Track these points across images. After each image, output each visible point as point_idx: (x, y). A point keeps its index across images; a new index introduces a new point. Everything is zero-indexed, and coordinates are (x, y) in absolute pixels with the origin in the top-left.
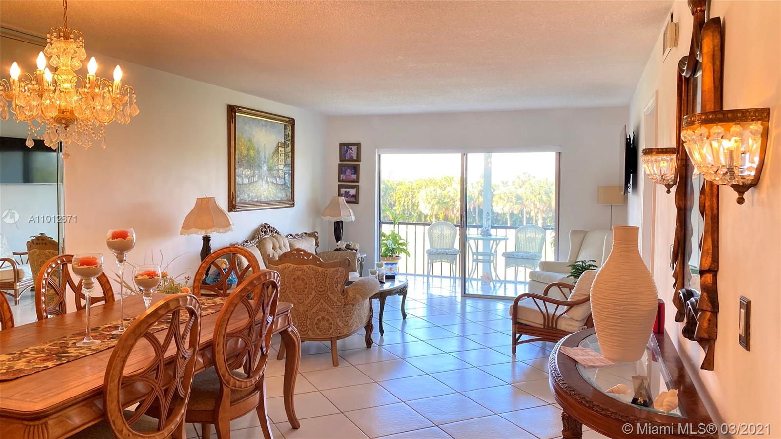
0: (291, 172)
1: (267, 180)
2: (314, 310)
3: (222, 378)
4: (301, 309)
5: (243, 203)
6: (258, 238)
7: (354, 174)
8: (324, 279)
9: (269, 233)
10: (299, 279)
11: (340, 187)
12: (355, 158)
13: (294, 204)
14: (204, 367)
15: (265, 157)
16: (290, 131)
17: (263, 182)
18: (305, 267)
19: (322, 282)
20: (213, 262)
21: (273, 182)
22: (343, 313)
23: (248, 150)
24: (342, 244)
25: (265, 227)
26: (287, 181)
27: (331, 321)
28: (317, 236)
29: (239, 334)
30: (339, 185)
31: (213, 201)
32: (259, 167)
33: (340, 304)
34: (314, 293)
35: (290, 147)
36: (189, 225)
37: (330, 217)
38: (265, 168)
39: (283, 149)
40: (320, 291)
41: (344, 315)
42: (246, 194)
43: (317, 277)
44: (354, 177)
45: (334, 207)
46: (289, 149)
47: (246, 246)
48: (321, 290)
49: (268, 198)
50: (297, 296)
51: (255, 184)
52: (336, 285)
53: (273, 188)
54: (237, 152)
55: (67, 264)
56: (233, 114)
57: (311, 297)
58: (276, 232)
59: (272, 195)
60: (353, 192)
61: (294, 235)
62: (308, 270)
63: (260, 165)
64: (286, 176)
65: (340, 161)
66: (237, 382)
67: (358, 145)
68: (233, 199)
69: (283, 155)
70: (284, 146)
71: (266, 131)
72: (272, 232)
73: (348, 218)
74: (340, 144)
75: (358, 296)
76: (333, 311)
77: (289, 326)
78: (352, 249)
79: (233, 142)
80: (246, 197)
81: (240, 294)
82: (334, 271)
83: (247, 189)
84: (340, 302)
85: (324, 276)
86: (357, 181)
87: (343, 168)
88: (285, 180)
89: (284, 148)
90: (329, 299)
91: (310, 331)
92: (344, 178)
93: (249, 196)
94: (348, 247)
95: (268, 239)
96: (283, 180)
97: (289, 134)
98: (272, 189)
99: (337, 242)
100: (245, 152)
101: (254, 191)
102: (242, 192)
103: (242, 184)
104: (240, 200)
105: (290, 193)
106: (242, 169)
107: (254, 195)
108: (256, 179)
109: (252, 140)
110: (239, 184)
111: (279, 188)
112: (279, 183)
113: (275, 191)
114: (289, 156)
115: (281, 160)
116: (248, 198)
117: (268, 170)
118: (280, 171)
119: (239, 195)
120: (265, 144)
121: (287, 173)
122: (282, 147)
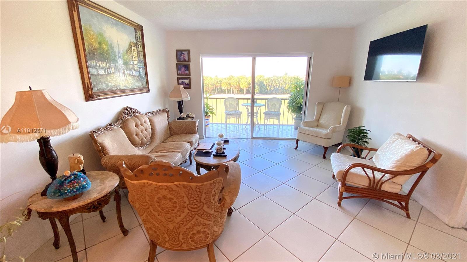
0: (144, 67)
1: (124, 72)
5: (101, 92)
6: (122, 120)
7: (187, 70)
9: (132, 114)
11: (178, 79)
12: (187, 60)
13: (149, 90)
15: (119, 53)
16: (140, 34)
17: (120, 73)
21: (130, 74)
23: (100, 44)
24: (184, 115)
25: (127, 110)
26: (142, 74)
28: (168, 111)
30: (177, 77)
32: (115, 61)
37: (175, 99)
38: (120, 62)
39: (135, 48)
40: (194, 208)
42: (104, 84)
44: (187, 72)
45: (177, 91)
46: (141, 49)
47: (110, 129)
49: (126, 87)
51: (112, 75)
53: (130, 78)
54: (85, 43)
58: (137, 113)
59: (130, 85)
60: (187, 82)
61: (151, 113)
63: (116, 59)
64: (141, 70)
68: (88, 89)
69: (136, 53)
70: (136, 46)
71: (117, 30)
72: (134, 112)
73: (186, 98)
74: (176, 50)
78: (191, 117)
79: (79, 32)
80: (104, 86)
83: (105, 80)
87: (180, 67)
88: (140, 73)
89: (137, 47)
92: (181, 73)
93: (108, 86)
94: (188, 116)
95: (131, 120)
96: (138, 73)
97: (139, 37)
98: (130, 80)
99: (181, 114)
100: (96, 45)
101: (112, 81)
102: (98, 82)
103: (97, 75)
104: (98, 89)
105: (145, 83)
106: (94, 61)
107: (113, 85)
108: (113, 71)
109: (103, 35)
110: (94, 75)
111: (136, 79)
112: (135, 75)
113: (133, 81)
114: (141, 55)
115: (135, 57)
116: (108, 88)
117: (124, 64)
118: (135, 66)
119: (95, 85)
120: (118, 41)
121: (141, 68)
122: (134, 46)
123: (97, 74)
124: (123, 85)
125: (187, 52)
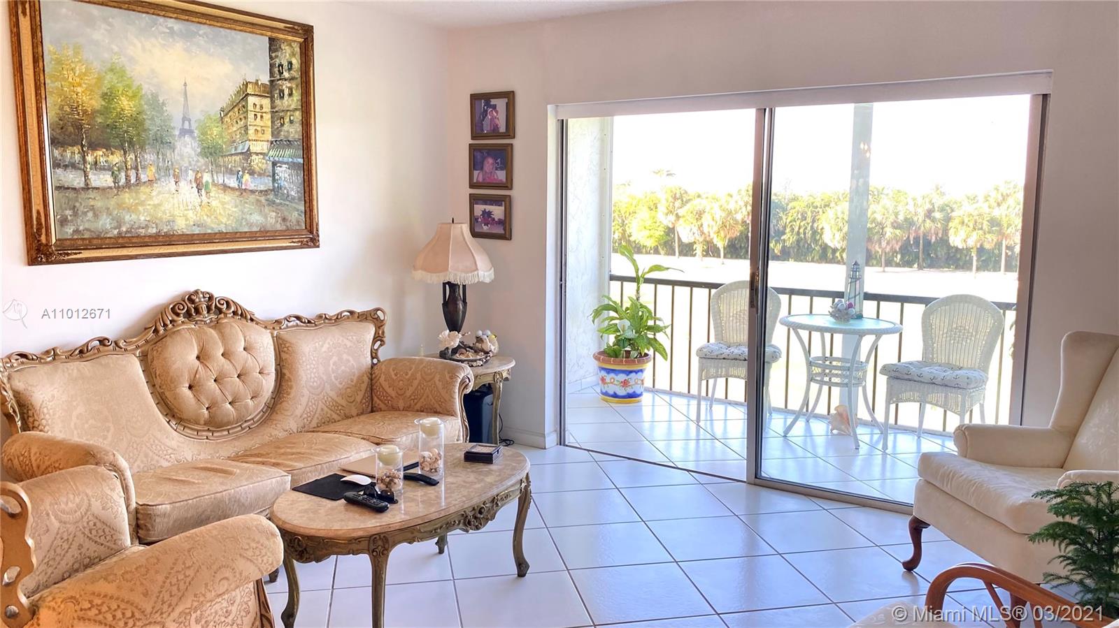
0: (301, 161)
6: (156, 332)
7: (502, 169)
9: (207, 317)
11: (473, 200)
12: (502, 129)
13: (315, 239)
15: (186, 119)
16: (293, 54)
17: (182, 184)
21: (224, 185)
23: (108, 97)
25: (192, 301)
26: (283, 183)
28: (382, 318)
30: (470, 194)
32: (162, 142)
35: (297, 96)
38: (187, 150)
39: (266, 102)
42: (104, 217)
44: (501, 175)
46: (292, 102)
51: (145, 189)
53: (225, 199)
54: (49, 99)
58: (235, 313)
59: (224, 220)
60: (498, 212)
61: (306, 319)
63: (169, 139)
64: (282, 171)
65: (473, 138)
67: (509, 96)
68: (46, 232)
69: (267, 116)
70: (270, 93)
72: (218, 312)
73: (475, 276)
74: (472, 96)
79: (29, 70)
80: (105, 222)
83: (110, 203)
86: (508, 185)
87: (478, 155)
88: (274, 180)
89: (272, 98)
92: (480, 180)
95: (190, 334)
96: (268, 180)
97: (290, 63)
98: (223, 203)
99: (449, 334)
100: (93, 102)
101: (141, 208)
102: (82, 209)
103: (83, 189)
104: (76, 231)
105: (296, 214)
106: (76, 149)
107: (142, 218)
109: (124, 71)
110: (68, 188)
111: (251, 200)
113: (236, 207)
114: (291, 122)
115: (259, 129)
116: (119, 227)
117: (202, 154)
118: (254, 157)
119: (69, 218)
120: (185, 85)
121: (285, 163)
122: (260, 96)
123: (82, 185)
124: (187, 220)
125: (506, 100)
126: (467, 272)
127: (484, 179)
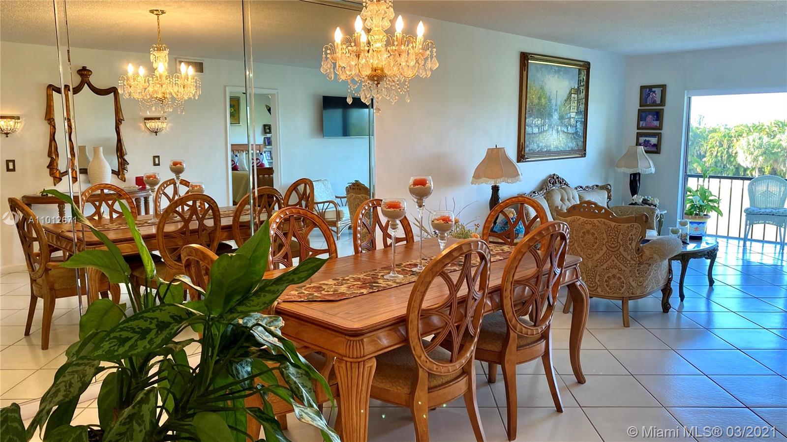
0: (583, 120)
1: (557, 129)
2: (604, 267)
3: (509, 323)
4: (590, 265)
5: (532, 154)
6: (546, 189)
7: (656, 120)
8: (617, 235)
9: (558, 185)
10: (589, 233)
11: (639, 135)
13: (585, 154)
14: (492, 310)
15: (556, 105)
16: (584, 76)
17: (554, 131)
18: (595, 220)
19: (615, 237)
20: (502, 211)
21: (563, 131)
22: (637, 273)
23: (539, 98)
24: (637, 198)
25: (553, 178)
26: (578, 130)
27: (623, 279)
28: (610, 189)
29: (527, 282)
30: (637, 133)
31: (503, 151)
32: (550, 115)
33: (634, 262)
34: (605, 249)
35: (584, 93)
36: (479, 175)
37: (626, 169)
38: (556, 116)
39: (576, 96)
40: (611, 247)
41: (638, 275)
42: (535, 144)
43: (609, 232)
44: (656, 123)
45: (631, 157)
46: (582, 95)
47: (533, 197)
48: (613, 246)
49: (557, 148)
50: (585, 250)
51: (545, 134)
52: (631, 242)
53: (564, 137)
54: (528, 101)
55: (376, 207)
56: (526, 62)
57: (602, 253)
58: (565, 184)
59: (562, 145)
60: (654, 140)
61: (584, 187)
62: (600, 225)
63: (552, 113)
64: (578, 124)
65: (640, 106)
66: (523, 328)
67: (663, 87)
68: (522, 149)
69: (576, 102)
70: (577, 92)
71: (558, 77)
72: (561, 183)
73: (648, 169)
74: (641, 87)
75: (655, 255)
76: (626, 269)
77: (577, 280)
78: (650, 205)
79: (524, 91)
80: (535, 147)
81: (528, 243)
82: (628, 227)
83: (537, 139)
84: (634, 261)
85: (617, 231)
86: (660, 128)
87: (644, 114)
88: (576, 128)
89: (578, 94)
90: (621, 256)
91: (599, 287)
92: (644, 125)
93: (538, 146)
94: (645, 202)
95: (557, 191)
97: (583, 79)
98: (563, 138)
99: (633, 197)
100: (536, 101)
101: (543, 141)
102: (531, 142)
103: (532, 134)
104: (529, 150)
105: (581, 143)
106: (532, 119)
107: (544, 145)
108: (546, 128)
109: (544, 88)
110: (529, 134)
111: (570, 137)
112: (570, 132)
113: (566, 140)
114: (582, 103)
115: (574, 107)
116: (538, 149)
117: (559, 119)
118: (572, 119)
119: (528, 145)
120: (557, 92)
121: (579, 121)
122: (575, 93)
123: (531, 132)
124: (554, 145)
126: (646, 168)
127: (646, 125)
